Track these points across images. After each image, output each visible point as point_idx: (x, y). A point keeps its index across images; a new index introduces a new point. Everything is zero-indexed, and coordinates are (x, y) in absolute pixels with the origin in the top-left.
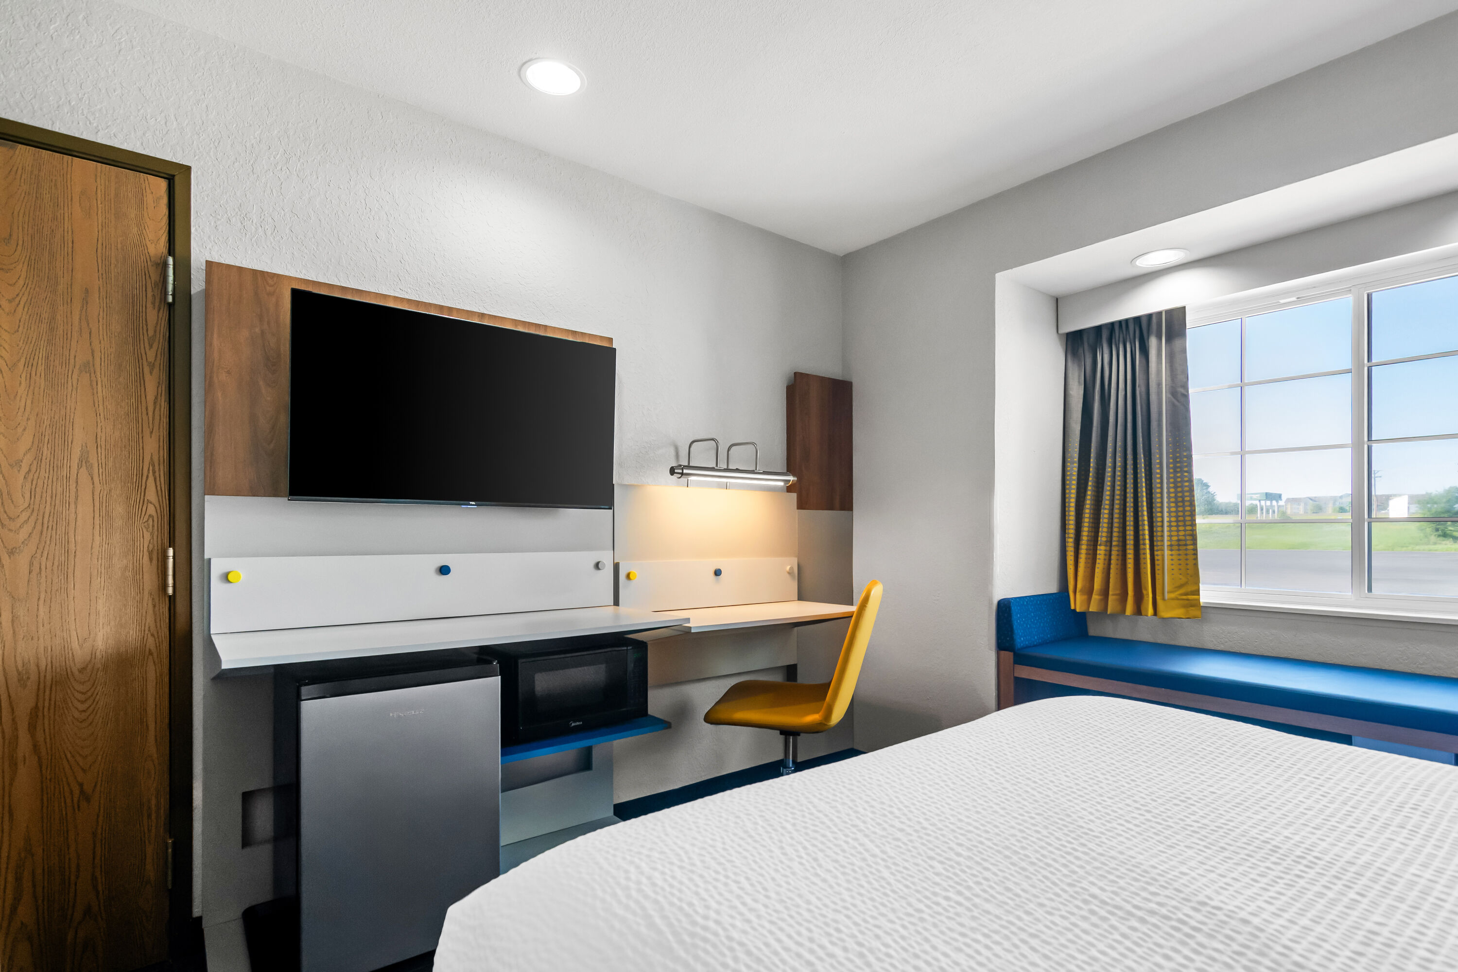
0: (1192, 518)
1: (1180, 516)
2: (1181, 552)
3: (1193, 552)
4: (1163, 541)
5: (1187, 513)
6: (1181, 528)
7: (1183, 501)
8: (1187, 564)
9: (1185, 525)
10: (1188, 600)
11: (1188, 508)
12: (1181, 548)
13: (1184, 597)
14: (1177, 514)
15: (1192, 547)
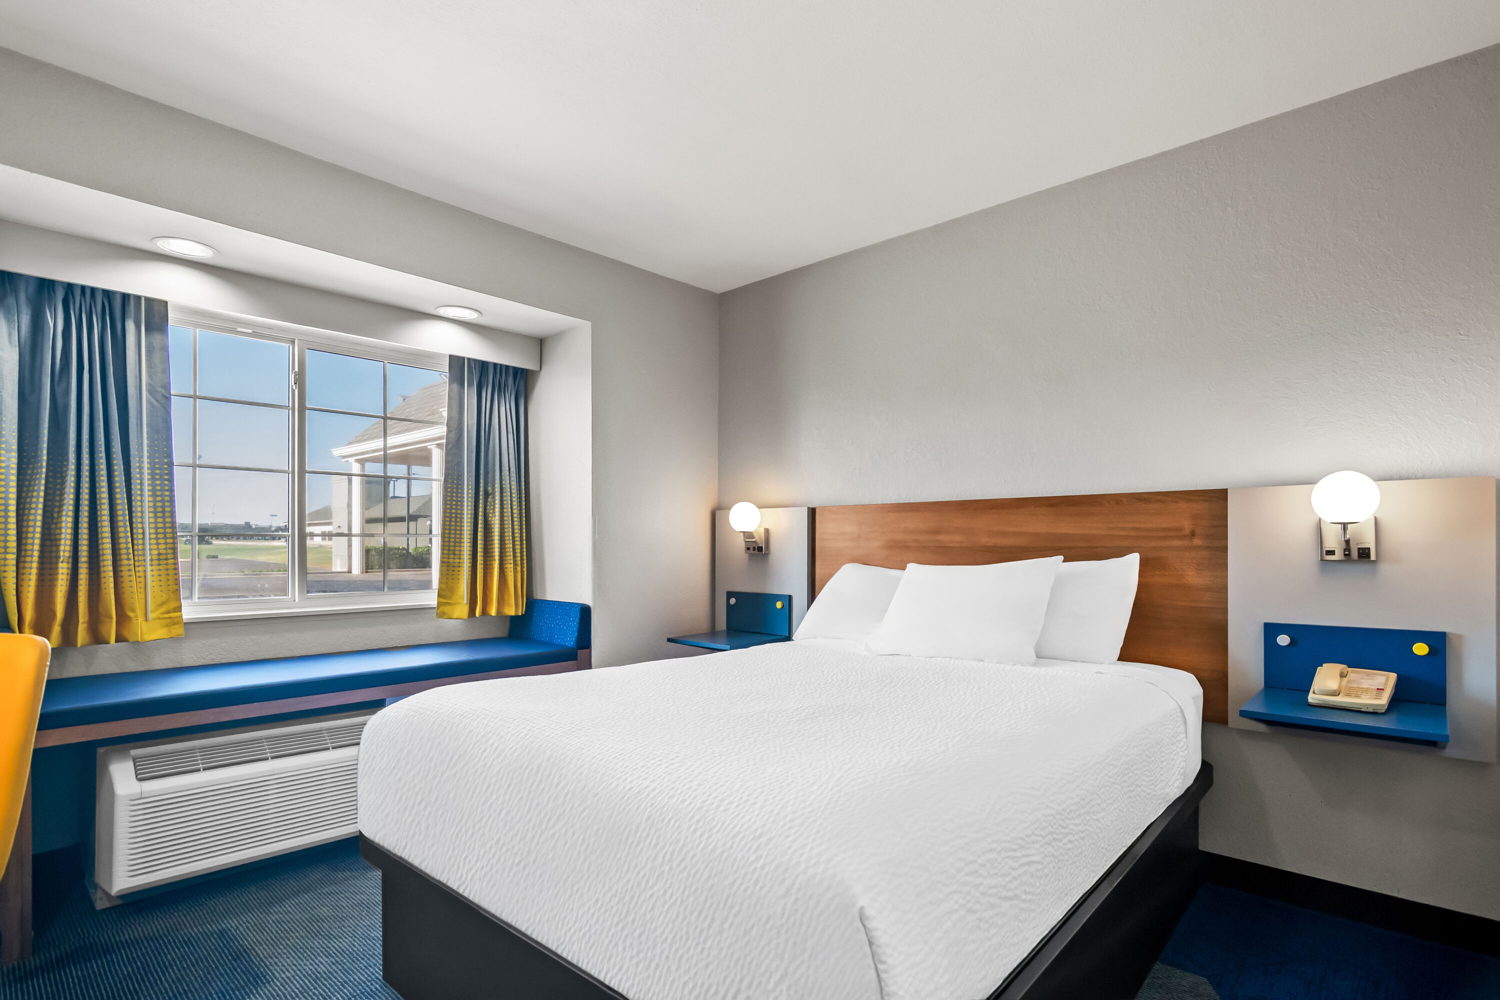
0: (173, 530)
1: (159, 528)
2: (161, 567)
3: (173, 566)
4: (144, 555)
5: (167, 525)
6: (161, 541)
7: (163, 512)
8: (168, 580)
9: (165, 538)
10: (170, 618)
11: (168, 520)
12: (161, 562)
13: (166, 616)
14: (156, 525)
15: (171, 561)
